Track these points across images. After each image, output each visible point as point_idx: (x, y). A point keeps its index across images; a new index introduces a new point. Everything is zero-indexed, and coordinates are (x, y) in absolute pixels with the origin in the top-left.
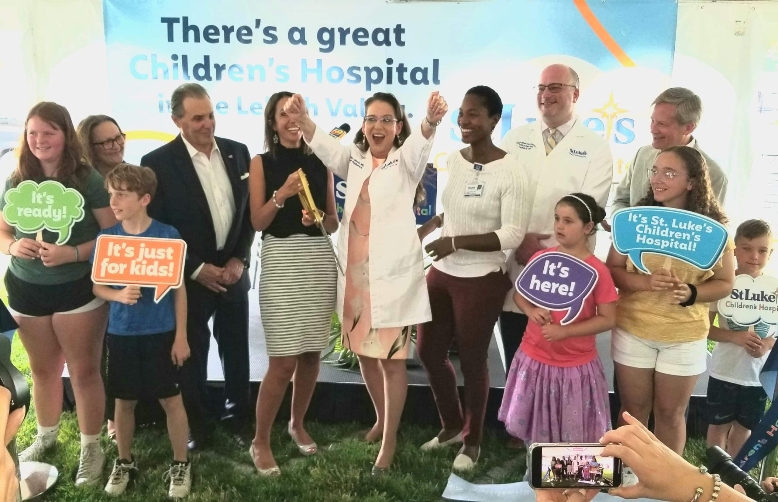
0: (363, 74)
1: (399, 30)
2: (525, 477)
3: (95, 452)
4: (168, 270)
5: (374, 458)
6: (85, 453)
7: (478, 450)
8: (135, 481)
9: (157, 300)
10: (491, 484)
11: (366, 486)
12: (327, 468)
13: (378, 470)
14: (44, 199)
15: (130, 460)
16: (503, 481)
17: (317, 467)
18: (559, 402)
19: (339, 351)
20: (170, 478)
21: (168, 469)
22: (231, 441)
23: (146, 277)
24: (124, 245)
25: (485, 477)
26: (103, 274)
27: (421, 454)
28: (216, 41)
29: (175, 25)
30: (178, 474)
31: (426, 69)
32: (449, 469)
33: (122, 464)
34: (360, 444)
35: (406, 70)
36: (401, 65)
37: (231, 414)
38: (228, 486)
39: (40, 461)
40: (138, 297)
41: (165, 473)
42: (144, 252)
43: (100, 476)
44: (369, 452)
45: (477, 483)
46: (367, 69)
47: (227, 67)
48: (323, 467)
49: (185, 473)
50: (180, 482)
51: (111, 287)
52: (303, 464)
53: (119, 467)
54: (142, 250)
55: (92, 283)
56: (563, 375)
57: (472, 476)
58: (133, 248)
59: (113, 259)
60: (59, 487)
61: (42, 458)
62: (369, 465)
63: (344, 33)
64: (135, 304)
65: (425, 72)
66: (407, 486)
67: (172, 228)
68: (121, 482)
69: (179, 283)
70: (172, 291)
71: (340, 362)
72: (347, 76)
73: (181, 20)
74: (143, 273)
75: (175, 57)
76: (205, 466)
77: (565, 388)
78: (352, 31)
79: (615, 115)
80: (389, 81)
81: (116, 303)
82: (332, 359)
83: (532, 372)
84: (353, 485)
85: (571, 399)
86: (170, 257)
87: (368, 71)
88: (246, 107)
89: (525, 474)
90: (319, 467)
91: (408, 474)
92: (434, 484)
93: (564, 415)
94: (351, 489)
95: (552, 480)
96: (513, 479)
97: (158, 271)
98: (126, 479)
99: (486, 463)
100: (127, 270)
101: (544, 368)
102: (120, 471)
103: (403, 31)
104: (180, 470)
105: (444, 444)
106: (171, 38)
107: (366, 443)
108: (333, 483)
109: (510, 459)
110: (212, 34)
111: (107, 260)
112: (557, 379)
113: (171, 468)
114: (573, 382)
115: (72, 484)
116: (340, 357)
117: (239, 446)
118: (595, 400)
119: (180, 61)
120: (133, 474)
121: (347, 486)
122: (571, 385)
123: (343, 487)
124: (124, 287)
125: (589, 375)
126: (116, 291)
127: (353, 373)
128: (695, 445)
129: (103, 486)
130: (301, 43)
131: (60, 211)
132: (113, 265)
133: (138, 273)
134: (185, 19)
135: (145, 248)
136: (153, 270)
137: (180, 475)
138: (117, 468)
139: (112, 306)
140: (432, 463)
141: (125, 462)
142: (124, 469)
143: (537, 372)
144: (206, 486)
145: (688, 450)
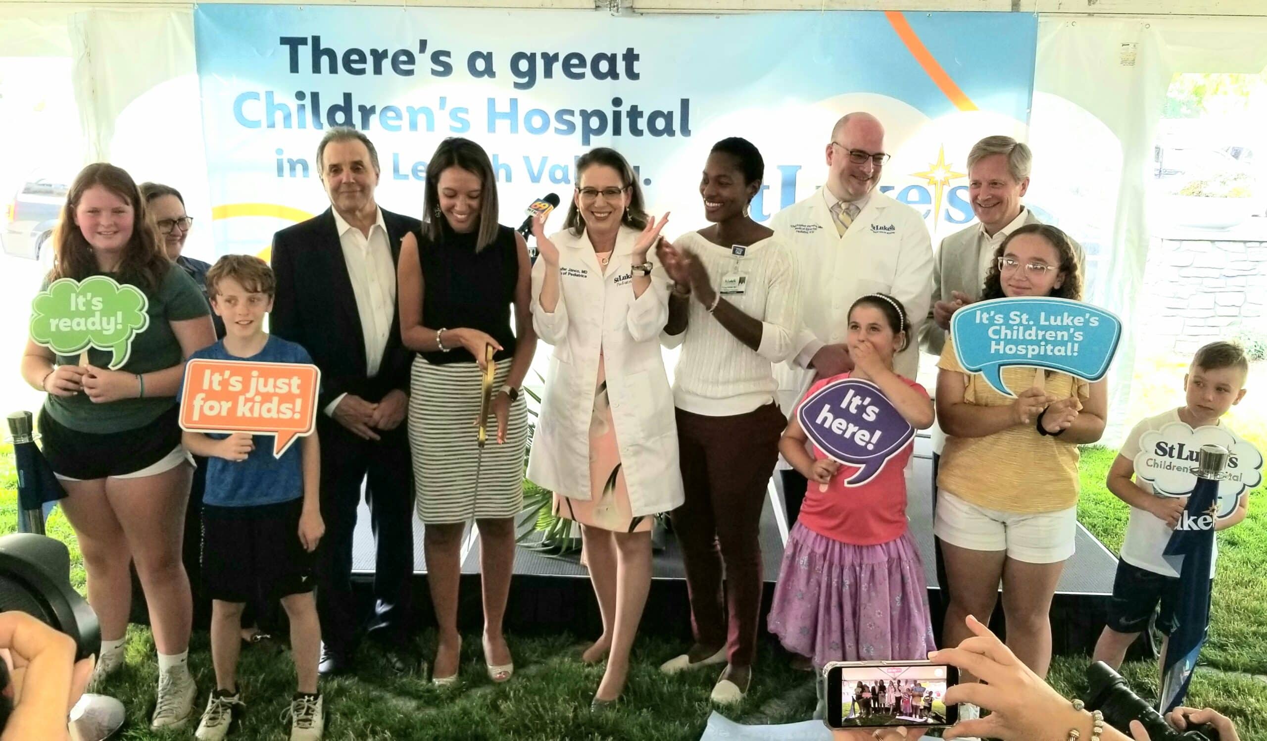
0: (578, 120)
1: (631, 57)
2: (815, 713)
3: (180, 679)
4: (293, 410)
5: (595, 685)
6: (165, 681)
7: (748, 676)
8: (240, 722)
9: (277, 453)
10: (767, 724)
11: (583, 728)
12: (525, 702)
13: (601, 705)
14: (88, 304)
15: (233, 691)
16: (785, 720)
17: (511, 700)
18: (856, 598)
19: (543, 528)
20: (291, 718)
21: (289, 705)
22: (382, 662)
23: (260, 420)
24: (227, 374)
25: (759, 715)
26: (196, 417)
27: (664, 681)
28: (362, 72)
29: (301, 48)
30: (304, 711)
31: (670, 114)
32: (704, 703)
33: (221, 697)
34: (574, 665)
35: (641, 114)
36: (634, 108)
37: (383, 622)
38: (378, 728)
39: (99, 692)
40: (249, 449)
41: (284, 710)
42: (257, 384)
43: (188, 714)
44: (587, 677)
45: (744, 723)
46: (583, 113)
47: (378, 110)
48: (518, 700)
49: (313, 711)
50: (307, 724)
51: (208, 436)
52: (489, 696)
53: (217, 701)
54: (253, 382)
55: (180, 430)
56: (862, 559)
57: (739, 713)
58: (240, 379)
59: (211, 395)
60: (127, 731)
61: (101, 688)
62: (587, 697)
63: (550, 60)
64: (244, 461)
65: (669, 117)
66: (643, 728)
67: (300, 348)
68: (219, 724)
69: (309, 430)
70: (300, 440)
71: (544, 545)
72: (554, 124)
73: (310, 41)
74: (256, 415)
75: (300, 95)
76: (344, 699)
77: (865, 576)
78: (561, 58)
79: (945, 183)
80: (617, 131)
81: (217, 459)
82: (532, 541)
83: (817, 556)
84: (563, 726)
85: (873, 594)
86: (295, 390)
87: (586, 116)
88: (405, 169)
89: (815, 709)
90: (513, 700)
91: (645, 710)
92: (682, 725)
93: (862, 619)
94: (560, 732)
95: (857, 715)
96: (798, 716)
97: (279, 412)
98: (226, 718)
99: (758, 694)
100: (233, 410)
101: (833, 549)
102: (218, 707)
103: (637, 57)
104: (306, 705)
105: (696, 665)
106: (294, 67)
107: (583, 665)
108: (533, 724)
109: (795, 687)
110: (355, 62)
111: (202, 395)
112: (853, 565)
113: (293, 704)
114: (875, 568)
115: (146, 726)
116: (544, 538)
117: (395, 671)
118: (909, 594)
119: (308, 102)
120: (237, 712)
121: (554, 728)
122: (873, 573)
123: (548, 730)
124: (227, 436)
125: (900, 558)
126: (214, 442)
127: (564, 561)
128: (1064, 665)
129: (192, 730)
130: (486, 76)
131: (112, 319)
132: (210, 403)
133: (248, 414)
134: (316, 40)
135: (258, 377)
136: (271, 411)
137: (307, 713)
138: (213, 702)
139: (210, 463)
140: (680, 694)
141: (226, 693)
142: (224, 705)
143: (825, 555)
144: (346, 729)
145: (1055, 672)
